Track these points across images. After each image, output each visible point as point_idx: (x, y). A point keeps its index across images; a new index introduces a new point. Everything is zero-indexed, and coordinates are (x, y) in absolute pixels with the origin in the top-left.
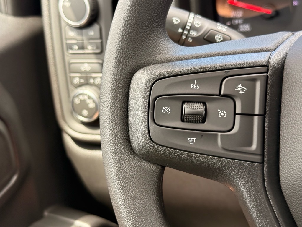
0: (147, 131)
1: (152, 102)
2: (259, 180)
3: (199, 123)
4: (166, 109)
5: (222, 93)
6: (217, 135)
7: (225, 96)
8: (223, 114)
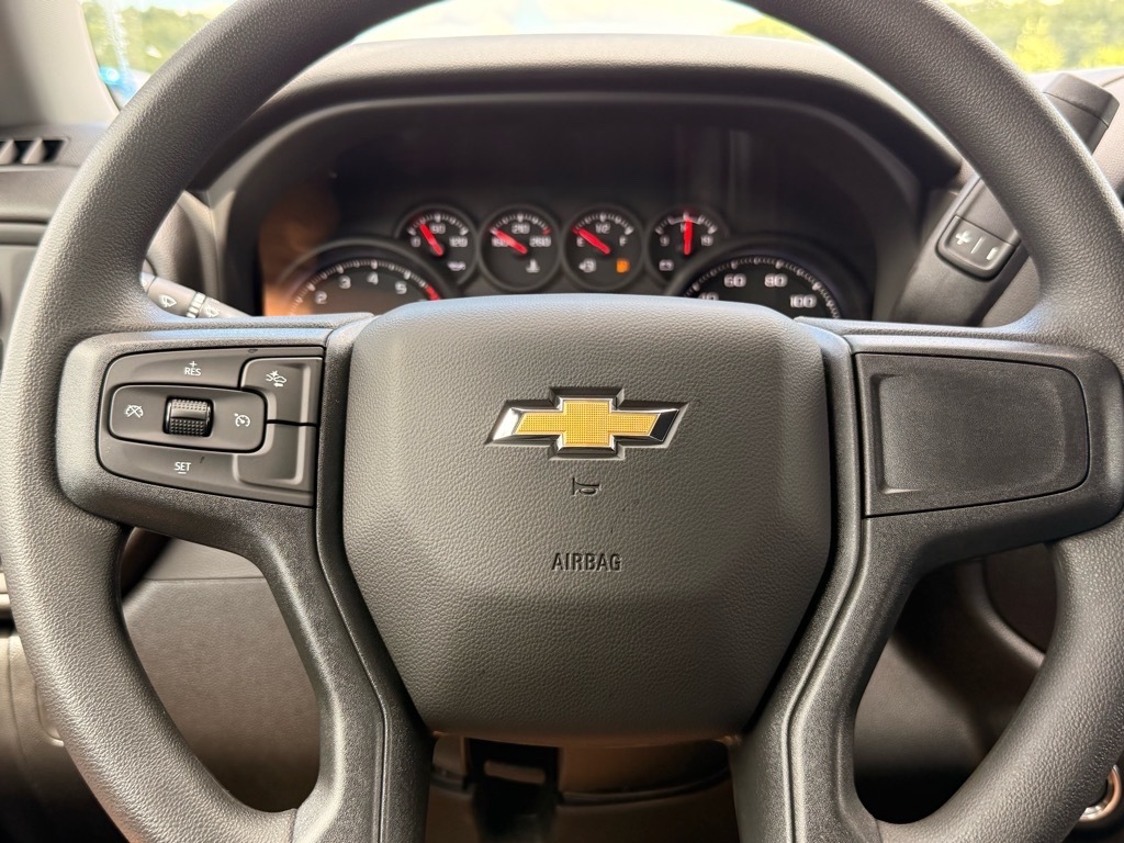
0: (94, 449)
1: (107, 395)
2: (306, 537)
3: (199, 435)
4: (134, 410)
5: (243, 384)
6: (231, 457)
7: (248, 389)
8: (243, 422)
